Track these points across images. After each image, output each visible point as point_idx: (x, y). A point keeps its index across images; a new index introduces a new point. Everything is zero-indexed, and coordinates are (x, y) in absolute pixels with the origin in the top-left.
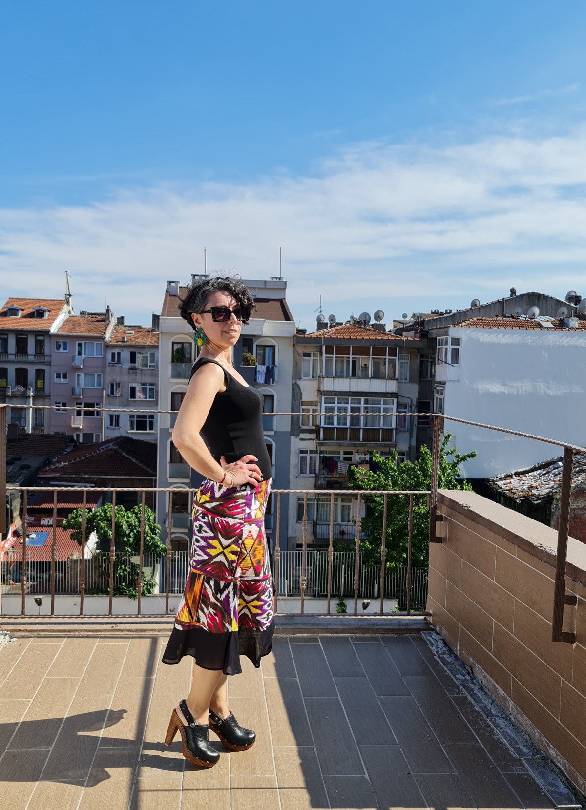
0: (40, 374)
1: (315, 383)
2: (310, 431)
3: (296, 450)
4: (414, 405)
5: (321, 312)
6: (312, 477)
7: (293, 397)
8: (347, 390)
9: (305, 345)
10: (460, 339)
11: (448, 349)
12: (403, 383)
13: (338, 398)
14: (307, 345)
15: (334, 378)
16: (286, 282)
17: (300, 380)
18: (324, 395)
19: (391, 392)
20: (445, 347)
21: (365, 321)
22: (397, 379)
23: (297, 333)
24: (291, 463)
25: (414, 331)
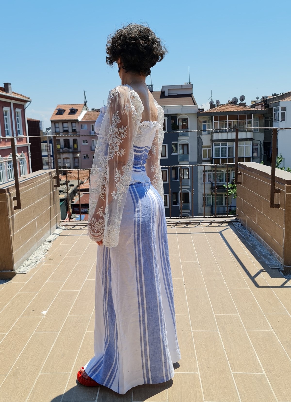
0: (75, 141)
1: (209, 136)
2: (207, 161)
3: (201, 171)
4: (262, 144)
5: (212, 99)
6: (209, 184)
7: (198, 144)
8: (226, 138)
9: (203, 117)
10: (286, 107)
11: (279, 113)
12: (255, 133)
13: (221, 143)
14: (204, 117)
15: (219, 133)
16: (193, 85)
17: (201, 135)
18: (214, 142)
19: (249, 138)
20: (277, 112)
21: (235, 102)
22: (253, 131)
23: (199, 111)
24: (198, 177)
25: (261, 105)
